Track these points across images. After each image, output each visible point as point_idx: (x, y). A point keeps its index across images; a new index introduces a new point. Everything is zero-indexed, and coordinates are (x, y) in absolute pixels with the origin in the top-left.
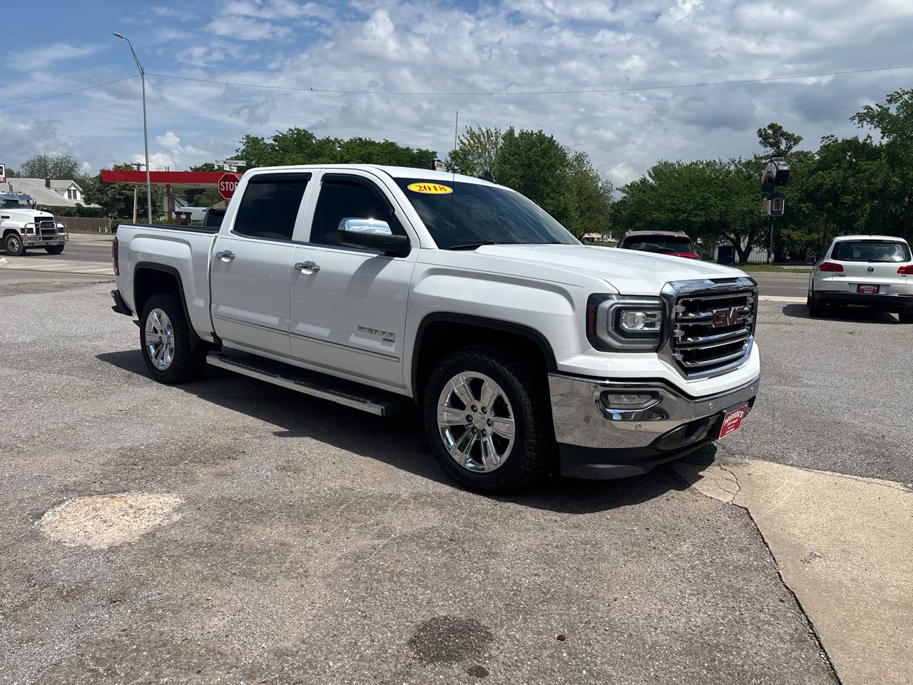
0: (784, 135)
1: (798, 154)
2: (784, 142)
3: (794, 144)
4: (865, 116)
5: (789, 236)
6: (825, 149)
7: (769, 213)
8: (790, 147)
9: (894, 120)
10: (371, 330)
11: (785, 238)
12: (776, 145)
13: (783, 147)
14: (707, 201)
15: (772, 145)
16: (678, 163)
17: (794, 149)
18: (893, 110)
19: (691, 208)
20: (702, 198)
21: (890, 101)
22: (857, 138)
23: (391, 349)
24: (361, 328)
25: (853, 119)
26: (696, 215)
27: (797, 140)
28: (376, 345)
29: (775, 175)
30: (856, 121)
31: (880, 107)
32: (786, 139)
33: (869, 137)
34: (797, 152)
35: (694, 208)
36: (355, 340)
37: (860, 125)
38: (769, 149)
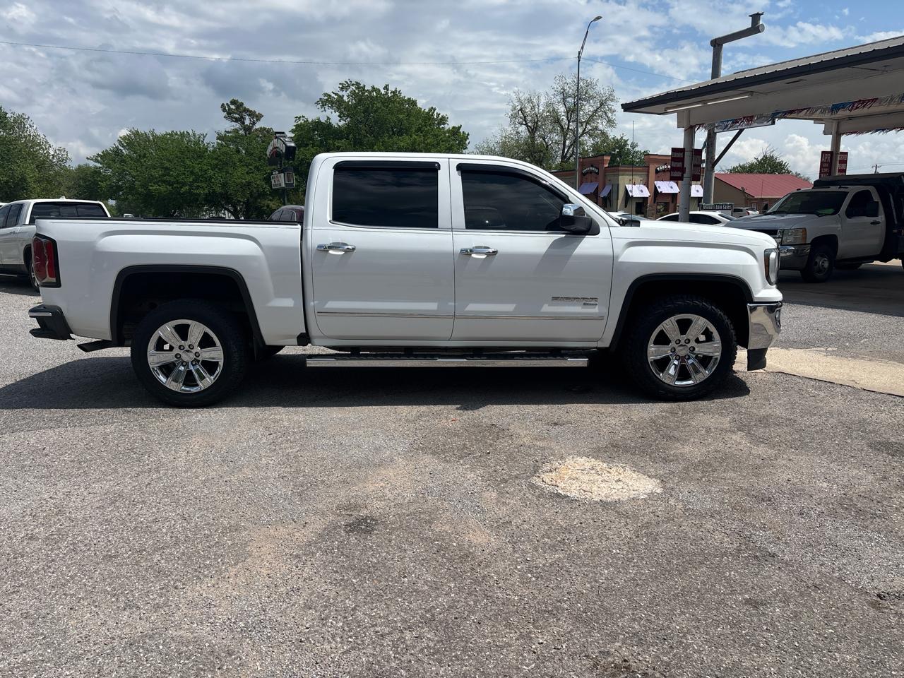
0: (246, 110)
1: (262, 130)
2: (247, 118)
3: (257, 120)
4: (327, 101)
5: (268, 206)
6: (298, 128)
7: (283, 185)
8: (254, 123)
9: (347, 107)
10: (568, 299)
11: (265, 208)
12: (241, 120)
13: (247, 122)
14: (206, 173)
15: (237, 120)
16: (152, 133)
17: (257, 126)
18: (345, 95)
19: (191, 180)
20: (201, 170)
21: (342, 89)
22: (319, 119)
23: (595, 310)
24: (555, 299)
25: (317, 103)
26: (198, 187)
27: (259, 117)
28: (576, 309)
29: (284, 151)
30: (319, 106)
31: (336, 94)
32: (249, 115)
33: (328, 118)
34: (261, 128)
35: (193, 180)
36: (547, 308)
37: (323, 109)
38: (234, 124)
